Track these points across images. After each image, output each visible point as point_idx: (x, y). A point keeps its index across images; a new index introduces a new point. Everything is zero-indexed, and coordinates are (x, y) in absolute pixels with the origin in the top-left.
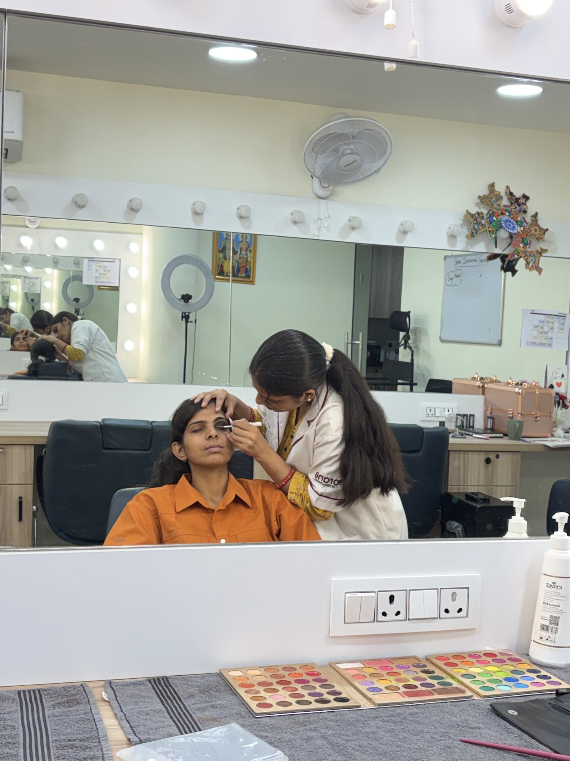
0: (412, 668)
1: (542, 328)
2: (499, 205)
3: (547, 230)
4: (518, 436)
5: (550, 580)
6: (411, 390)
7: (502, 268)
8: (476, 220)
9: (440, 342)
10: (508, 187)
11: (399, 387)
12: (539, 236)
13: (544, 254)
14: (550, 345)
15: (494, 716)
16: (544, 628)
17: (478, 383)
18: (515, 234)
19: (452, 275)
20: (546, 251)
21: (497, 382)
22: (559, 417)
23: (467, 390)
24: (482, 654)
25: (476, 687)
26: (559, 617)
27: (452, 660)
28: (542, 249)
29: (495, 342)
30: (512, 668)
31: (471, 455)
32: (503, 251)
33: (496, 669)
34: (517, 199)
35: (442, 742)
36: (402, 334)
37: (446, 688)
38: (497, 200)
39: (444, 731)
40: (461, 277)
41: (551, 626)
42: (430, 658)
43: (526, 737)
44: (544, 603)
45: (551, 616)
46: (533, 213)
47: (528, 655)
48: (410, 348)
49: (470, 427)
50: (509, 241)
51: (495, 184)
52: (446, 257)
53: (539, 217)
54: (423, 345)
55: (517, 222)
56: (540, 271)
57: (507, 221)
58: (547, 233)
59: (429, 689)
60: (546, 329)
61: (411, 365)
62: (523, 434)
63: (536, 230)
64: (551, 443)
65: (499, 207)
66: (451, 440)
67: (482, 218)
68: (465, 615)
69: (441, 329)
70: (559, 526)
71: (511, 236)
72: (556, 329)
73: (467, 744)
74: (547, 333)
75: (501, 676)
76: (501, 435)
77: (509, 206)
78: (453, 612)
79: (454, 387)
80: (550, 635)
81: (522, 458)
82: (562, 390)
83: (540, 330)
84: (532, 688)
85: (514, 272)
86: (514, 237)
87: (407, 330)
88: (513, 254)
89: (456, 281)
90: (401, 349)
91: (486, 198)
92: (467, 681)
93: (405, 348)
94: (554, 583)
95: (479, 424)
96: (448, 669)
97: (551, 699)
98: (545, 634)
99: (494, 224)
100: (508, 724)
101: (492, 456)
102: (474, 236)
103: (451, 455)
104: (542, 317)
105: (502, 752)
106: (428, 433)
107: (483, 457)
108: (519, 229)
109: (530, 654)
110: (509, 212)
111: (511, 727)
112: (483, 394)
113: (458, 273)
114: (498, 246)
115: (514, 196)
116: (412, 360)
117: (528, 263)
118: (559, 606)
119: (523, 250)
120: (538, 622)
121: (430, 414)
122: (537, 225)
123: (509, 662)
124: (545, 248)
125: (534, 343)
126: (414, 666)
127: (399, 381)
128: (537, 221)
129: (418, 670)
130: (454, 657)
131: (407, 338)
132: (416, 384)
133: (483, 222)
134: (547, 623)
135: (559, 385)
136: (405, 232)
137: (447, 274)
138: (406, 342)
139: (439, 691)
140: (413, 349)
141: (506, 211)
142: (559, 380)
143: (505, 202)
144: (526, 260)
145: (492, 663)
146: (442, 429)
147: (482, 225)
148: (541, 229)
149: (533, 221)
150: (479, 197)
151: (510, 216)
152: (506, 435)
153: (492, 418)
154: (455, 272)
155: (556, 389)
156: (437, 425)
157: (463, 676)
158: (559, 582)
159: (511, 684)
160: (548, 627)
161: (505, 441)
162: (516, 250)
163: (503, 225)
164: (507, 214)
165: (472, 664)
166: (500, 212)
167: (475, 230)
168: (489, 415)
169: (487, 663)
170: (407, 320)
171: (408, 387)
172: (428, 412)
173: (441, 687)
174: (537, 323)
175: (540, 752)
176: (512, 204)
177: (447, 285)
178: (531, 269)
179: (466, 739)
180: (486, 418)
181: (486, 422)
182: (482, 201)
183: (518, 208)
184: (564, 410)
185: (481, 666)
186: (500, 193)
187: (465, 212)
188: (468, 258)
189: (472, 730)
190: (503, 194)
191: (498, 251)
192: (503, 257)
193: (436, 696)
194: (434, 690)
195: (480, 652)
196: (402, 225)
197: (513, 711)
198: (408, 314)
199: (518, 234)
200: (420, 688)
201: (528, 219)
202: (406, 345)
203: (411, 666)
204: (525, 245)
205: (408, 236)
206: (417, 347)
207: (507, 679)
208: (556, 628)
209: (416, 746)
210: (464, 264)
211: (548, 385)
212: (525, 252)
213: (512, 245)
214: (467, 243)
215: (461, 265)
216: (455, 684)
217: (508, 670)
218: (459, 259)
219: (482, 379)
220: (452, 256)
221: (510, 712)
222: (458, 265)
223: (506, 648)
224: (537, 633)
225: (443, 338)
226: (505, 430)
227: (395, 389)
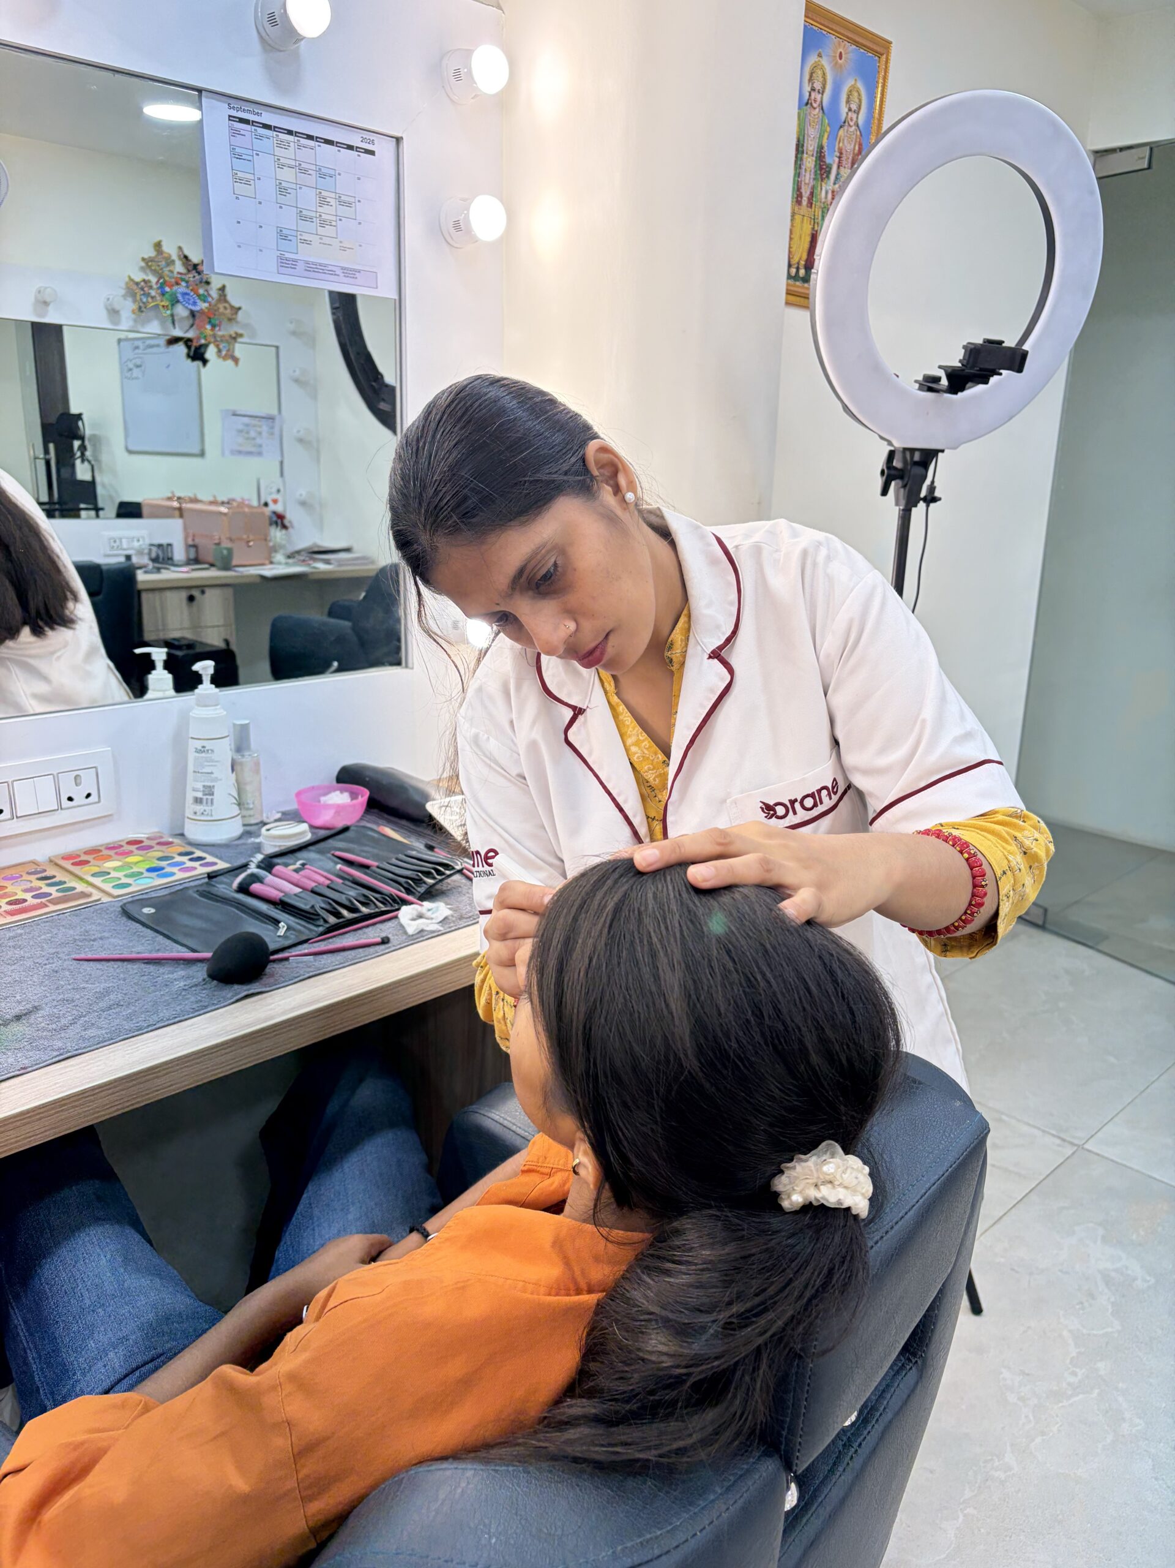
0: (26, 877)
1: (248, 433)
2: (171, 272)
3: (239, 309)
4: (227, 567)
5: (198, 744)
6: (98, 516)
7: (188, 356)
8: (142, 289)
9: (126, 454)
10: (180, 248)
11: (83, 513)
12: (230, 316)
13: (239, 340)
14: (260, 454)
15: (124, 919)
16: (198, 801)
17: (176, 504)
18: (198, 311)
19: (131, 365)
20: (241, 335)
21: (195, 500)
22: (278, 540)
23: (162, 512)
24: (123, 843)
25: (108, 887)
26: (213, 786)
27: (84, 858)
28: (236, 333)
29: (196, 450)
30: (160, 854)
31: (169, 594)
32: (187, 331)
33: (140, 858)
34: (195, 266)
35: (48, 966)
36: (76, 444)
37: (68, 894)
38: (168, 265)
39: (54, 951)
40: (143, 368)
41: (205, 797)
42: (53, 859)
43: (160, 938)
44: (194, 772)
45: (204, 786)
46: (219, 286)
47: (182, 835)
48: (89, 462)
49: (169, 559)
50: (191, 321)
51: (163, 243)
52: (119, 341)
53: (228, 290)
54: (104, 458)
55: (199, 296)
56: (236, 361)
57: (184, 294)
58: (240, 313)
59: (43, 900)
60: (252, 434)
61: (92, 484)
62: (234, 562)
63: (225, 308)
64: (269, 571)
65: (171, 275)
66: (141, 576)
67: (151, 287)
68: (97, 800)
69: (126, 436)
70: (204, 678)
71: (193, 314)
72: (265, 434)
73: (81, 962)
74: (254, 439)
75: (142, 867)
76: (206, 566)
77: (185, 274)
78: (79, 799)
79: (145, 511)
80: (206, 808)
81: (235, 594)
82: (279, 508)
83: (246, 436)
84: (180, 875)
85: (205, 362)
86: (197, 315)
87: (82, 438)
88: (199, 338)
89: (136, 372)
90: (78, 462)
91: (152, 261)
92: (97, 881)
93: (83, 461)
94: (203, 747)
95: (179, 554)
96: (76, 870)
97: (201, 885)
98: (199, 808)
99: (167, 296)
100: (141, 927)
101: (196, 593)
102: (142, 312)
103: (145, 597)
104: (246, 420)
105: (126, 963)
106: (108, 571)
107: (184, 595)
108: (204, 306)
109: (186, 833)
110: (187, 282)
111: (144, 929)
112: (181, 516)
113: (138, 362)
114: (177, 326)
115: (190, 261)
116: (93, 477)
117: (219, 351)
118: (212, 773)
119: (211, 333)
120: (190, 795)
121: (115, 545)
122: (226, 301)
123: (157, 847)
124: (240, 331)
125: (240, 452)
126: (28, 873)
127: (82, 506)
128: (225, 296)
129: (33, 878)
130: (87, 853)
131: (83, 448)
132: (102, 509)
133: (153, 293)
134: (199, 795)
135: (275, 501)
136: (46, 303)
137: (122, 364)
138: (83, 455)
139: (55, 902)
140: (93, 462)
141: (183, 280)
142: (275, 496)
143: (179, 267)
144: (217, 346)
145: (136, 852)
146: (129, 563)
147: (152, 298)
148: (232, 307)
149: (220, 296)
150: (143, 259)
151: (187, 287)
152: (212, 565)
153: (195, 546)
154: (134, 361)
155: (272, 507)
156: (122, 559)
157: (93, 875)
158: (209, 745)
159: (154, 874)
160: (201, 799)
161: (213, 573)
162: (201, 333)
163: (180, 298)
164: (184, 284)
165: (108, 858)
166: (173, 280)
167: (144, 303)
168: (190, 542)
169: (129, 853)
170: (80, 423)
171: (93, 513)
172: (112, 544)
173: (60, 894)
174: (240, 427)
175: (174, 955)
176: (189, 271)
177: (126, 377)
178: (225, 358)
179: (83, 956)
180: (188, 547)
181: (187, 552)
182: (147, 263)
183: (198, 277)
184: (284, 531)
185: (120, 857)
186: (170, 256)
187: (127, 279)
188: (148, 342)
189: (92, 943)
190: (174, 257)
191: (177, 333)
192: (188, 342)
193: (52, 908)
194: (49, 901)
195: (120, 841)
196: (39, 292)
197: (148, 909)
198: (79, 417)
199: (201, 312)
200: (32, 901)
201: (214, 294)
202: (83, 458)
203: (24, 874)
204: (214, 326)
205: (51, 308)
206: (97, 460)
207: (150, 870)
208: (212, 800)
209: (10, 979)
210: (144, 350)
211: (263, 502)
212: (214, 336)
213: (194, 327)
214: (135, 321)
215: (140, 351)
216: (80, 887)
217: (154, 857)
218: (137, 343)
219: (179, 498)
220: (127, 339)
221: (146, 910)
222: (137, 351)
223: (156, 830)
224: (190, 808)
225: (131, 448)
226: (211, 559)
227: (78, 516)
